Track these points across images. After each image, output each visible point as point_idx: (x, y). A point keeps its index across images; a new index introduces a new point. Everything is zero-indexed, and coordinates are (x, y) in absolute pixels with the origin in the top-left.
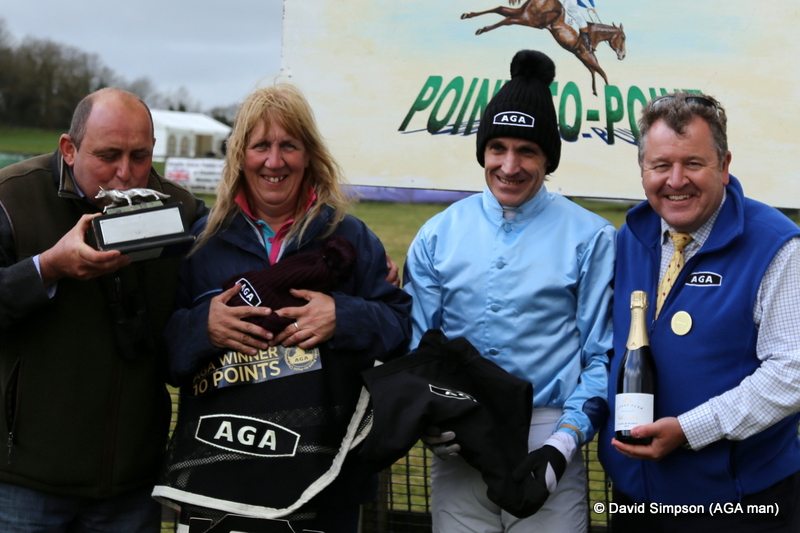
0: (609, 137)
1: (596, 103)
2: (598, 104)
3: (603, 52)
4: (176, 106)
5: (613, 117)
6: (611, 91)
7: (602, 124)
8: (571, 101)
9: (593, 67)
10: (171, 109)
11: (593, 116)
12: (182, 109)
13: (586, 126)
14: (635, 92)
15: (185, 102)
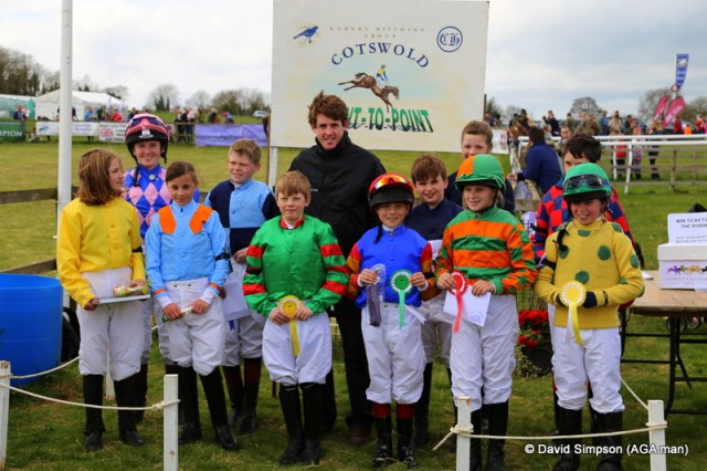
0: (394, 128)
1: (388, 115)
2: (389, 116)
3: (391, 97)
4: (83, 88)
5: (395, 121)
6: (394, 111)
7: (391, 123)
8: (379, 115)
9: (387, 102)
10: (80, 90)
11: (388, 120)
12: (87, 89)
13: (385, 124)
14: (403, 111)
15: (89, 85)
